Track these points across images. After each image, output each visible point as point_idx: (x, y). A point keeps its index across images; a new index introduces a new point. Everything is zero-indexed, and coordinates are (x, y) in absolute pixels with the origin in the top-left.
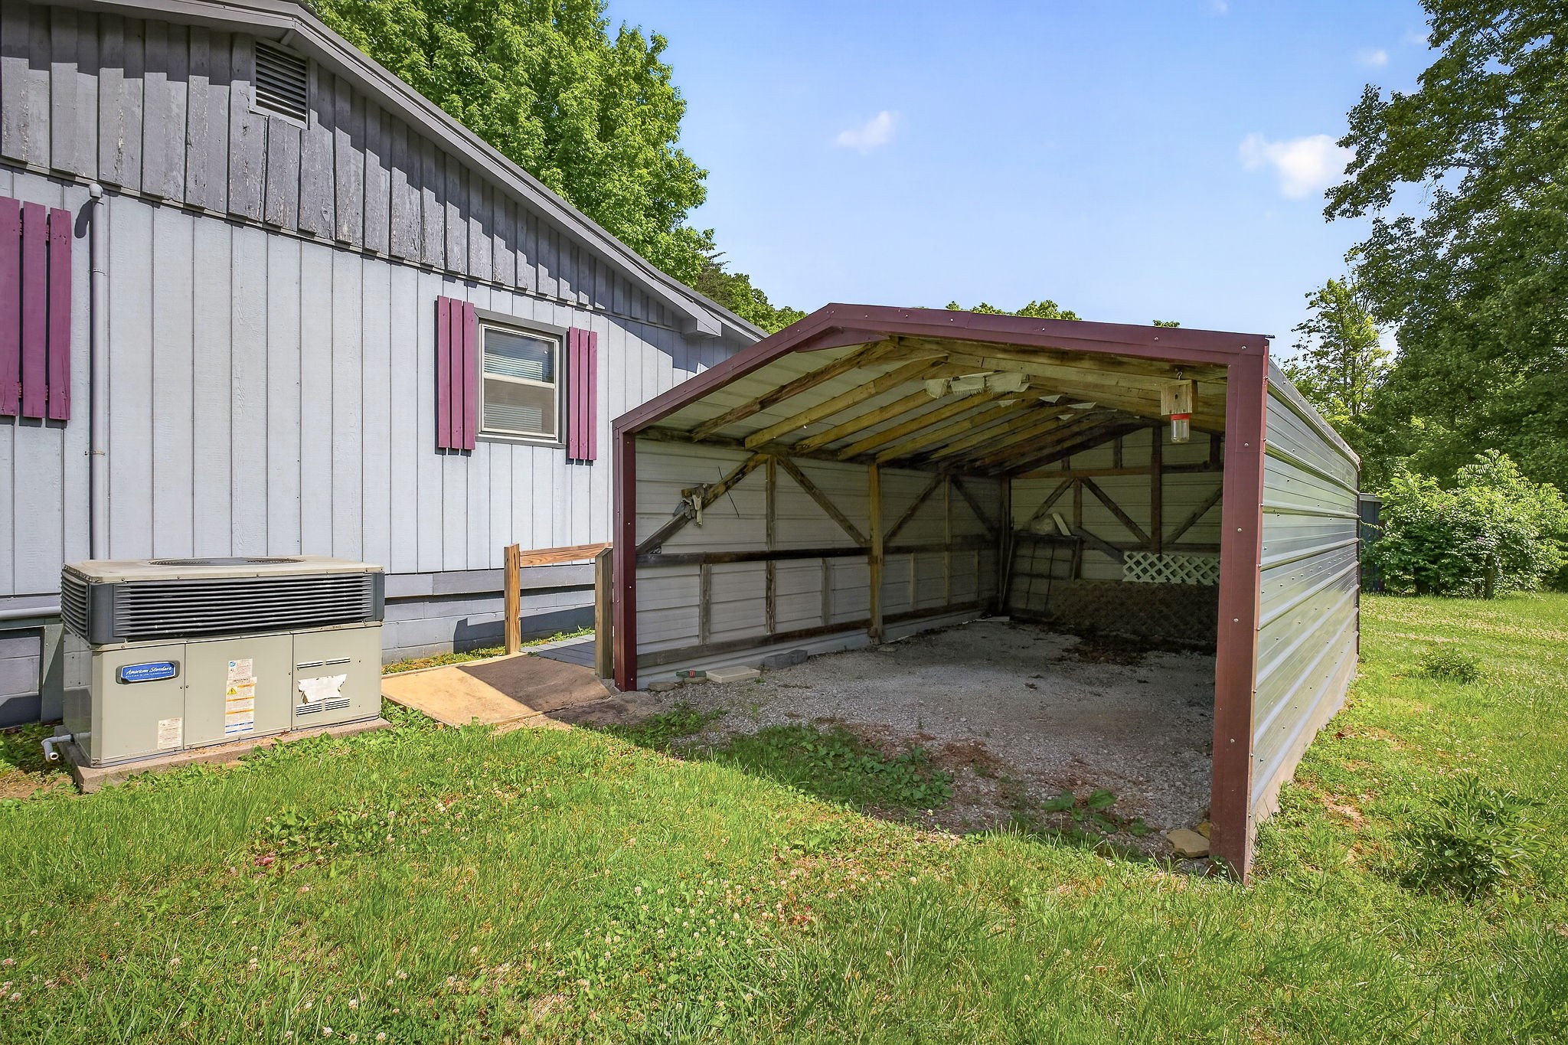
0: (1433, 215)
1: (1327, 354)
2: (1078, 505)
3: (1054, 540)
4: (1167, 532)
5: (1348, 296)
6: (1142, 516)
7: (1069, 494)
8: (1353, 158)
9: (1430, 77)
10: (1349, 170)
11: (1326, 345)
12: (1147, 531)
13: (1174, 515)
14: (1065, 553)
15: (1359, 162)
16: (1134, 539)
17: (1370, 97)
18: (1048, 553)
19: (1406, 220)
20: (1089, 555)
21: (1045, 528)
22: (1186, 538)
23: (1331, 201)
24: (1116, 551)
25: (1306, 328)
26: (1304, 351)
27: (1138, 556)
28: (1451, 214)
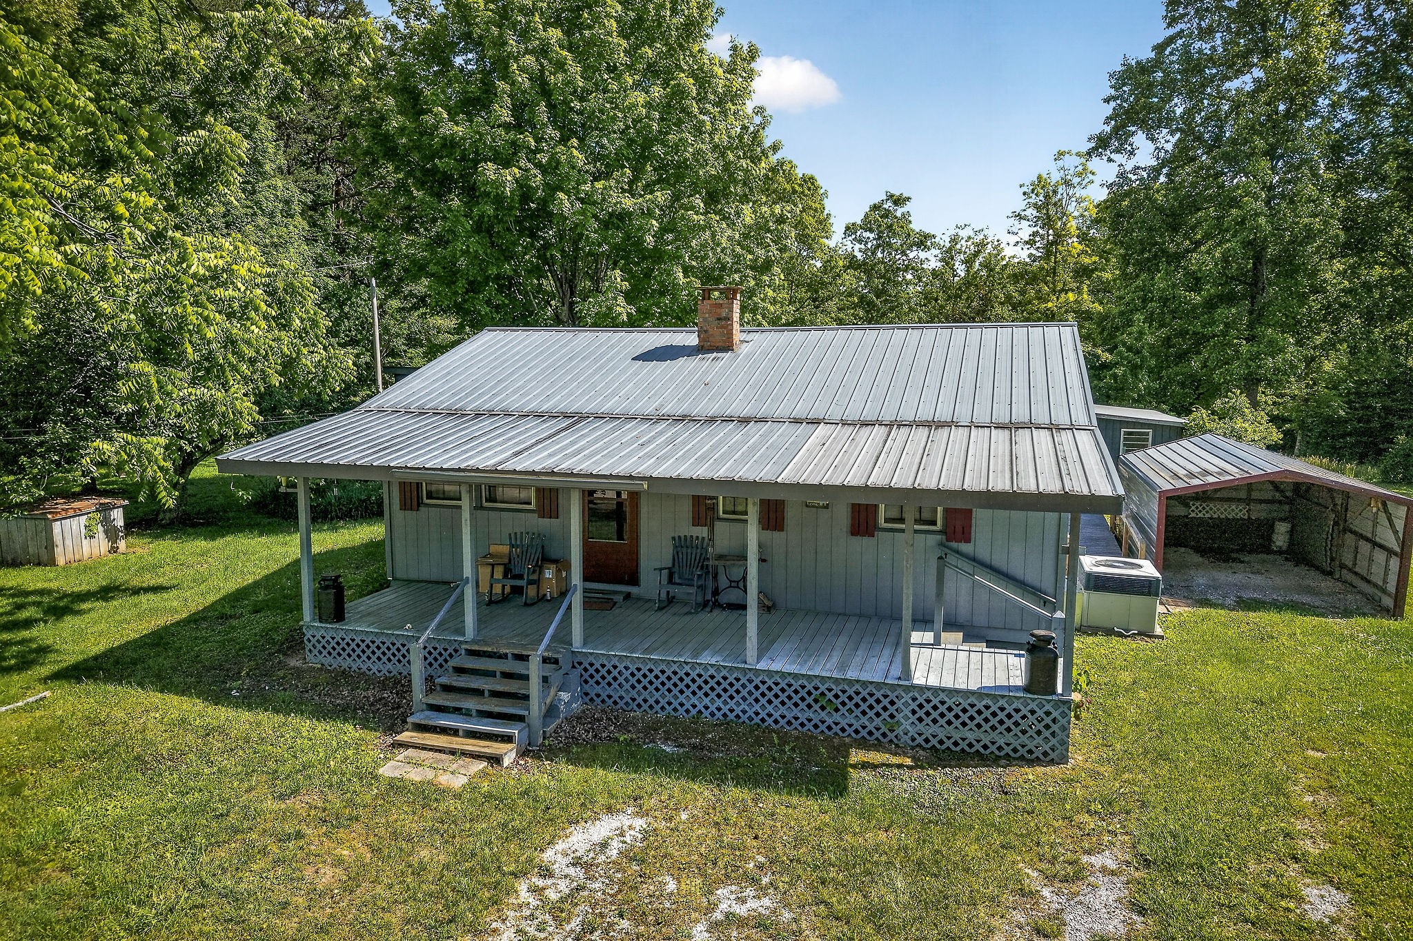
11: (1033, 235)
22: (1219, 494)
24: (1184, 502)
28: (1164, 162)
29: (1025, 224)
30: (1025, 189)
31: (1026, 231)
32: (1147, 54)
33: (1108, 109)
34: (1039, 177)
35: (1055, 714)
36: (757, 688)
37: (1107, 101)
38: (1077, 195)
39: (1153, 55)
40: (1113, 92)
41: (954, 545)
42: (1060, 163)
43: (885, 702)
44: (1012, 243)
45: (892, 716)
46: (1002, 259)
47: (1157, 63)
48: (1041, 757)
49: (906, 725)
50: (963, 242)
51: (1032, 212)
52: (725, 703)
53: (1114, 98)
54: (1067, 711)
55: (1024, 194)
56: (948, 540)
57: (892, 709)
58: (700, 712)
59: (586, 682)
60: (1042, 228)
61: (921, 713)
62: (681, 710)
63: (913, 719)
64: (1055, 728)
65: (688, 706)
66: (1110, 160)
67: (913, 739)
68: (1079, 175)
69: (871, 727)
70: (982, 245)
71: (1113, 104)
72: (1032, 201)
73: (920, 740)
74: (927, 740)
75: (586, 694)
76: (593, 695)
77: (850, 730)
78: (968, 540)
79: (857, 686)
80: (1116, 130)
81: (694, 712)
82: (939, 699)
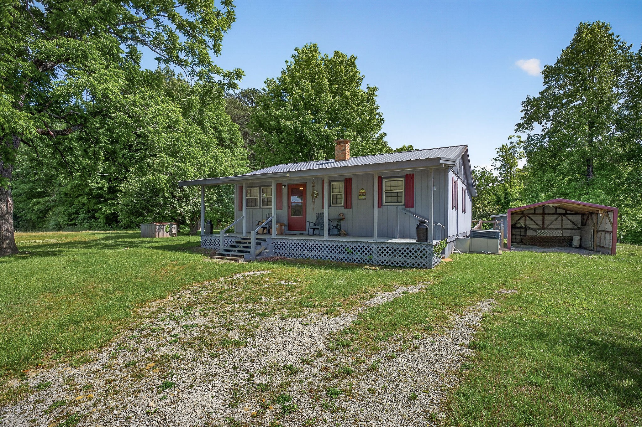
0: (543, 133)
1: (502, 169)
2: (525, 220)
3: (521, 228)
4: (545, 226)
5: (509, 150)
6: (540, 223)
7: (524, 218)
8: (523, 116)
9: (542, 93)
10: (522, 119)
11: (501, 166)
12: (542, 226)
13: (546, 223)
14: (523, 230)
15: (525, 117)
16: (538, 227)
17: (528, 98)
18: (520, 230)
19: (536, 135)
20: (528, 231)
21: (518, 225)
22: (549, 227)
23: (516, 127)
24: (535, 230)
25: (496, 160)
26: (494, 167)
27: (540, 231)
28: (547, 133)
29: (498, 162)
30: (497, 150)
31: (498, 164)
32: (538, 96)
33: (522, 114)
34: (503, 146)
35: (427, 249)
36: (327, 247)
37: (522, 111)
38: (518, 151)
39: (540, 96)
40: (524, 108)
41: (408, 209)
42: (510, 140)
43: (368, 249)
44: (493, 169)
45: (371, 254)
46: (492, 178)
47: (541, 99)
48: (423, 266)
49: (375, 257)
50: (477, 172)
51: (500, 158)
52: (317, 253)
53: (524, 110)
54: (431, 248)
55: (497, 152)
56: (406, 207)
57: (370, 252)
58: (310, 257)
59: (276, 248)
60: (505, 163)
61: (380, 252)
62: (304, 257)
63: (378, 254)
64: (427, 255)
65: (306, 255)
66: (524, 132)
67: (378, 262)
68: (518, 144)
69: (364, 259)
70: (484, 173)
71: (524, 113)
72: (500, 154)
73: (380, 262)
74: (382, 262)
75: (276, 253)
76: (278, 253)
77: (357, 261)
78: (413, 207)
79: (359, 244)
80: (526, 122)
81: (308, 257)
82: (386, 246)
